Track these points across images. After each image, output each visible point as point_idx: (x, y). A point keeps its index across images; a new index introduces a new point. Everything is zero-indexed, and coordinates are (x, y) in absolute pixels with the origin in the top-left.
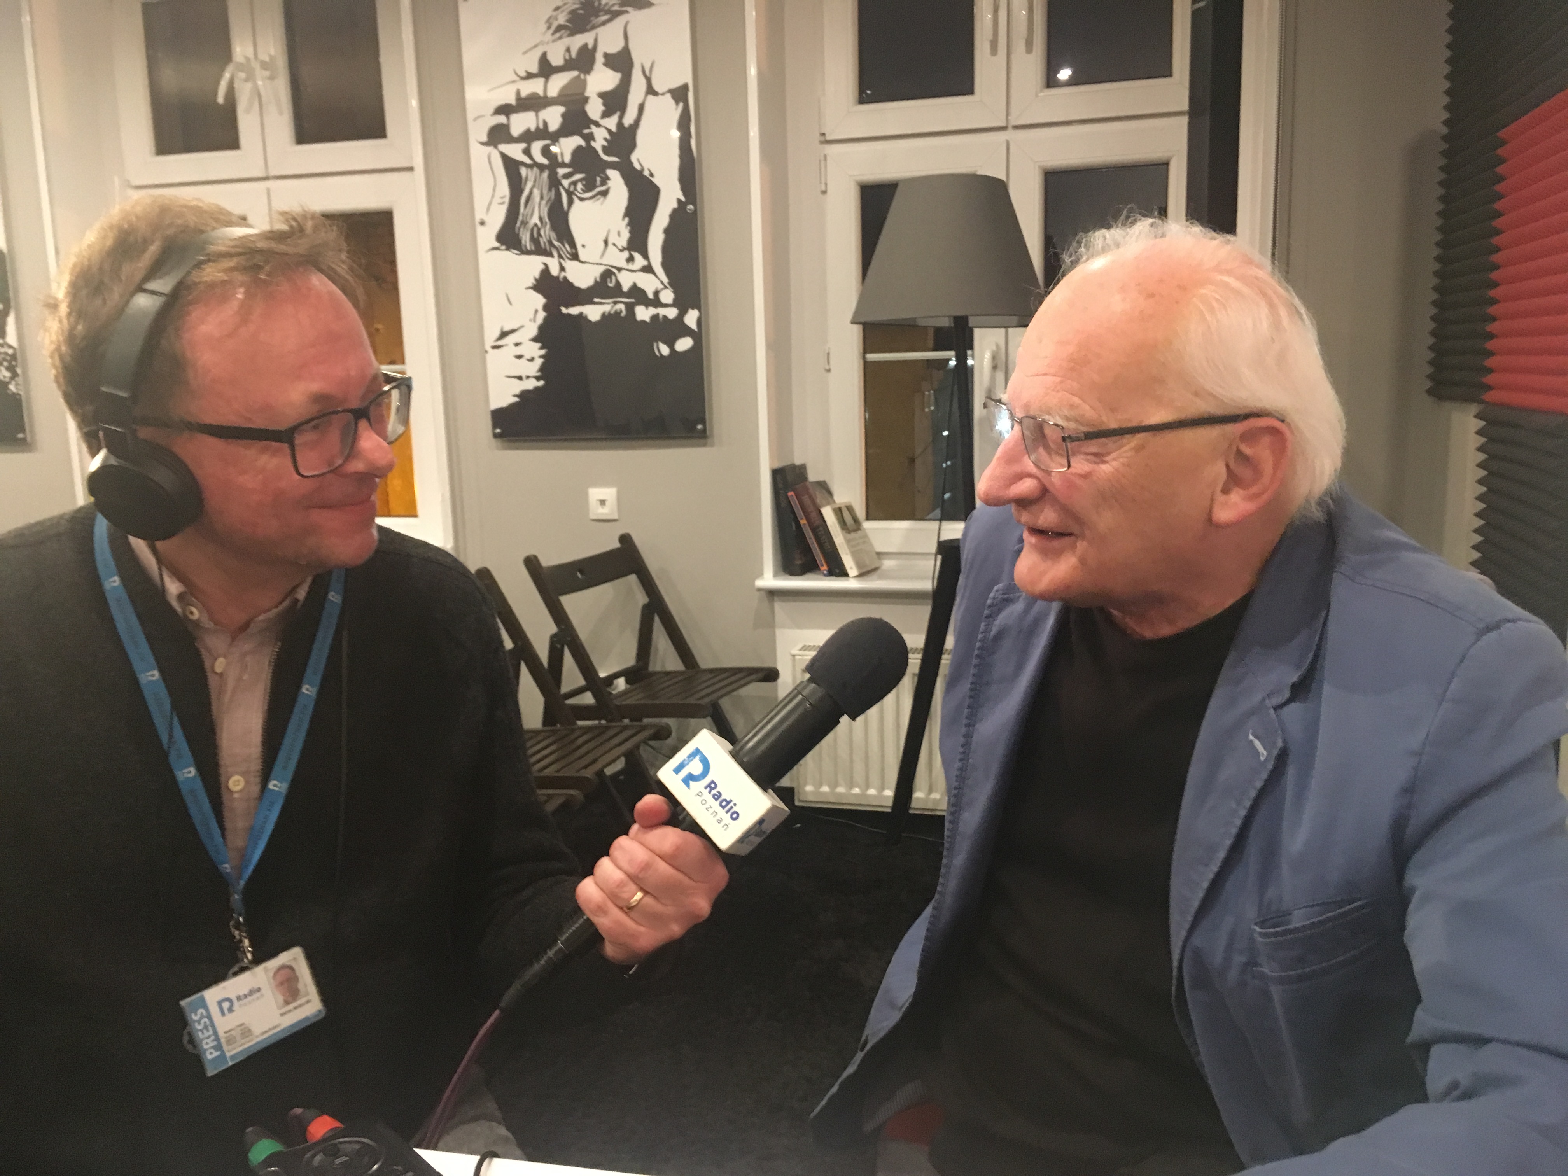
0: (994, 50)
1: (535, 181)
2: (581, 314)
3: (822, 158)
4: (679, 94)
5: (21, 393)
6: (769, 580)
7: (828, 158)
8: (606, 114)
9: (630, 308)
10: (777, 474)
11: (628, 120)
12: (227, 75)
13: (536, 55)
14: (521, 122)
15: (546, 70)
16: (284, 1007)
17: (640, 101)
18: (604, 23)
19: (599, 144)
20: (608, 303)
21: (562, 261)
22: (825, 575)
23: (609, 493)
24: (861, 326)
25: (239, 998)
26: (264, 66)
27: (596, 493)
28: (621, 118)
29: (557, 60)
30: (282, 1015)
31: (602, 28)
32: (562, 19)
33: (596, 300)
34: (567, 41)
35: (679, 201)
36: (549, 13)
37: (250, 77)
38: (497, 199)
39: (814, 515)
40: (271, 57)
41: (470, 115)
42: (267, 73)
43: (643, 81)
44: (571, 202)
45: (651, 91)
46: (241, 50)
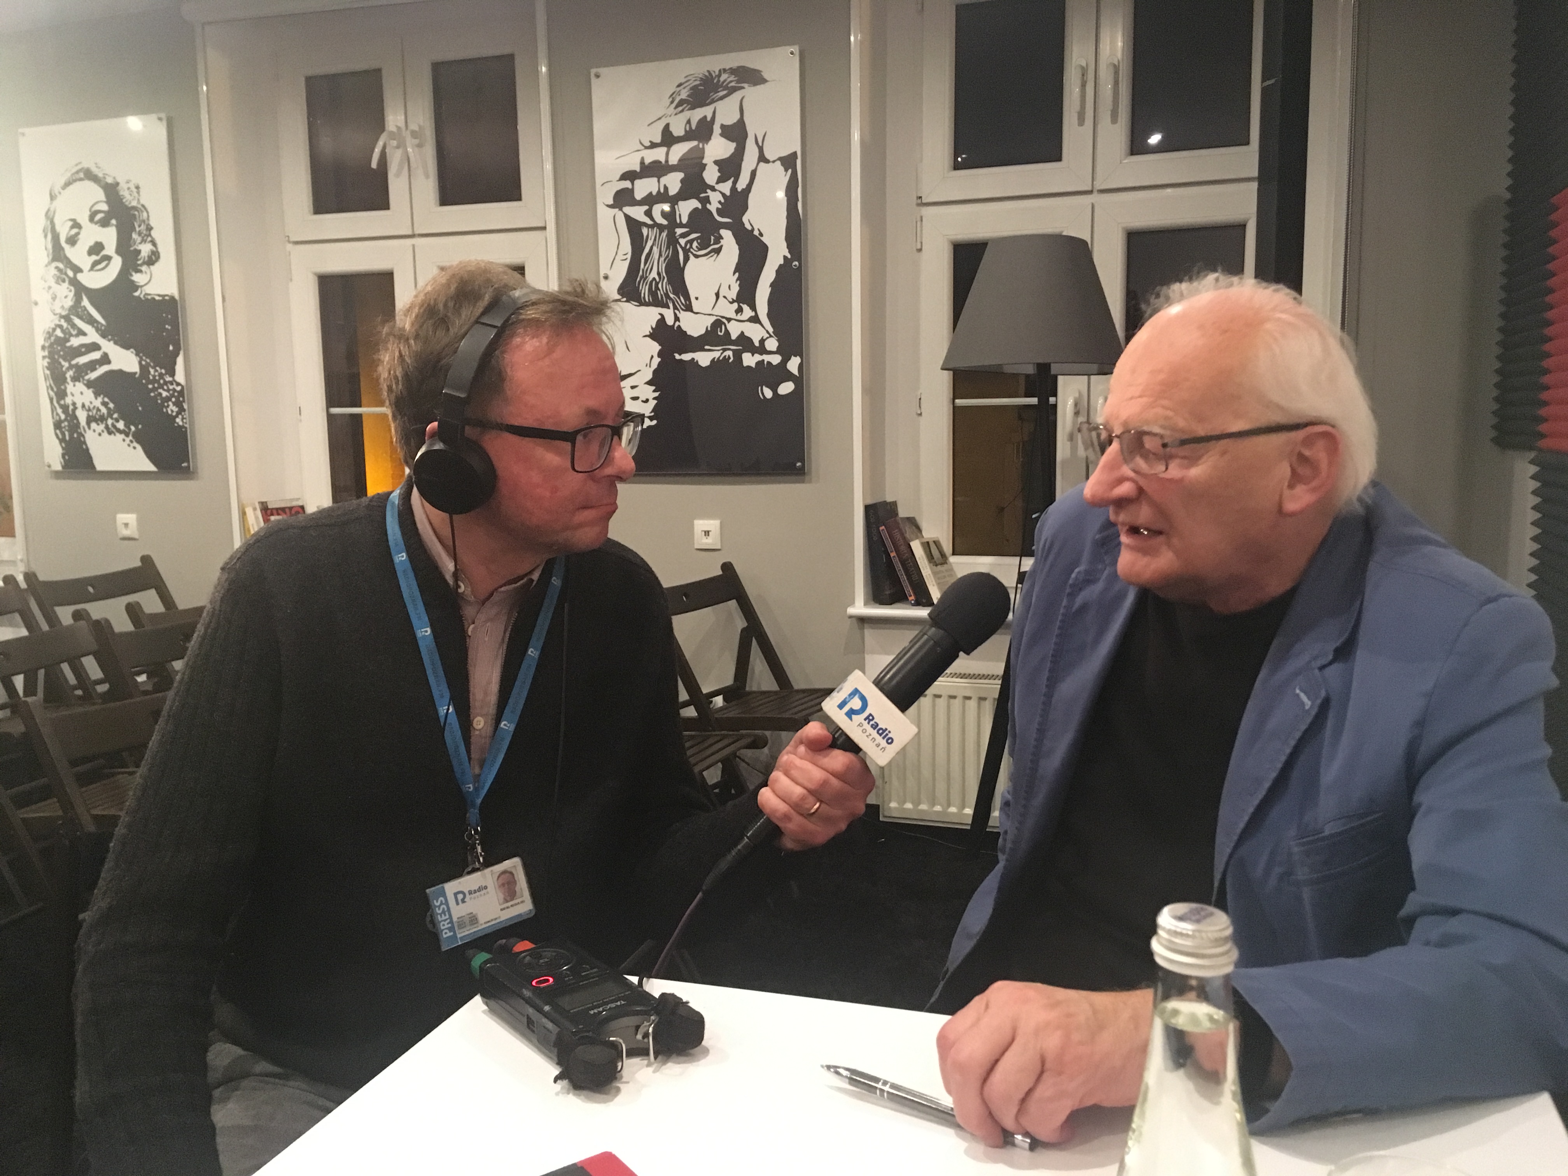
0: (1081, 121)
1: (655, 240)
2: (693, 359)
3: (919, 219)
4: (788, 162)
5: (187, 426)
6: (860, 608)
7: (924, 219)
8: (720, 180)
9: (738, 355)
10: (869, 510)
11: (741, 185)
12: (380, 144)
13: (660, 126)
14: (644, 187)
15: (668, 139)
16: (504, 903)
17: (753, 168)
18: (722, 98)
19: (713, 207)
20: (718, 350)
21: (676, 311)
22: (913, 605)
23: (713, 525)
24: (951, 372)
25: (470, 893)
26: (414, 134)
27: (701, 525)
28: (735, 183)
29: (678, 130)
30: (502, 910)
31: (720, 102)
32: (684, 95)
33: (707, 347)
34: (687, 114)
35: (785, 257)
36: (672, 88)
37: (401, 145)
38: (620, 256)
39: (903, 548)
40: (420, 127)
41: (599, 182)
42: (417, 141)
43: (756, 151)
44: (687, 259)
45: (762, 159)
46: (394, 119)
